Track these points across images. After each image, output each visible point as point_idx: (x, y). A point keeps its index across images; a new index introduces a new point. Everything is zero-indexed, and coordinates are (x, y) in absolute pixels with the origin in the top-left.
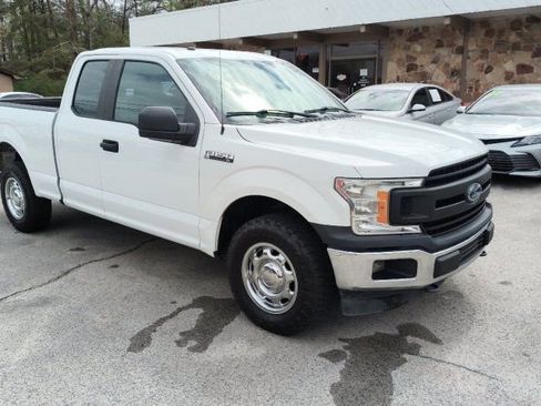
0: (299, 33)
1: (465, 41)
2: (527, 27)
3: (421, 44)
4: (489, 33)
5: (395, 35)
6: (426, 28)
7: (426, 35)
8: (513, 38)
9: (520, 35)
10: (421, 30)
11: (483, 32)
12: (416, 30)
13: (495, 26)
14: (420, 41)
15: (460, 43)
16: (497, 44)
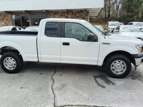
0: (25, 11)
1: (68, 15)
2: (80, 13)
3: (57, 15)
4: (73, 14)
5: (50, 13)
6: (58, 12)
7: (58, 13)
8: (78, 15)
9: (79, 14)
10: (57, 12)
11: (71, 13)
12: (56, 12)
13: (74, 12)
14: (57, 14)
15: (66, 15)
16: (74, 16)
